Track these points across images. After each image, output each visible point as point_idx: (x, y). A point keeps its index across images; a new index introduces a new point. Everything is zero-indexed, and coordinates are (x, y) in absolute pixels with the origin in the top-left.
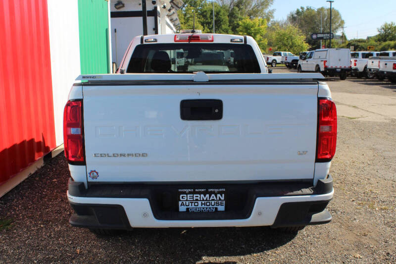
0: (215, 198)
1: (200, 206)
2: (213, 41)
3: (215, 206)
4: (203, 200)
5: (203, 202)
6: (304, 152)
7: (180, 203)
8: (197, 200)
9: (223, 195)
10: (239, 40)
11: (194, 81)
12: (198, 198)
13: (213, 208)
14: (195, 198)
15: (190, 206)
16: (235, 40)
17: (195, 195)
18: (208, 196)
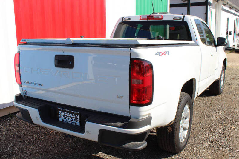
0: (74, 117)
1: (68, 120)
2: (162, 19)
3: (75, 122)
4: (69, 117)
5: (69, 118)
6: (120, 96)
7: (59, 115)
8: (66, 116)
9: (78, 116)
10: (178, 18)
11: (66, 43)
12: (67, 115)
13: (74, 122)
14: (65, 114)
15: (63, 119)
16: (176, 18)
17: (65, 113)
18: (71, 114)
